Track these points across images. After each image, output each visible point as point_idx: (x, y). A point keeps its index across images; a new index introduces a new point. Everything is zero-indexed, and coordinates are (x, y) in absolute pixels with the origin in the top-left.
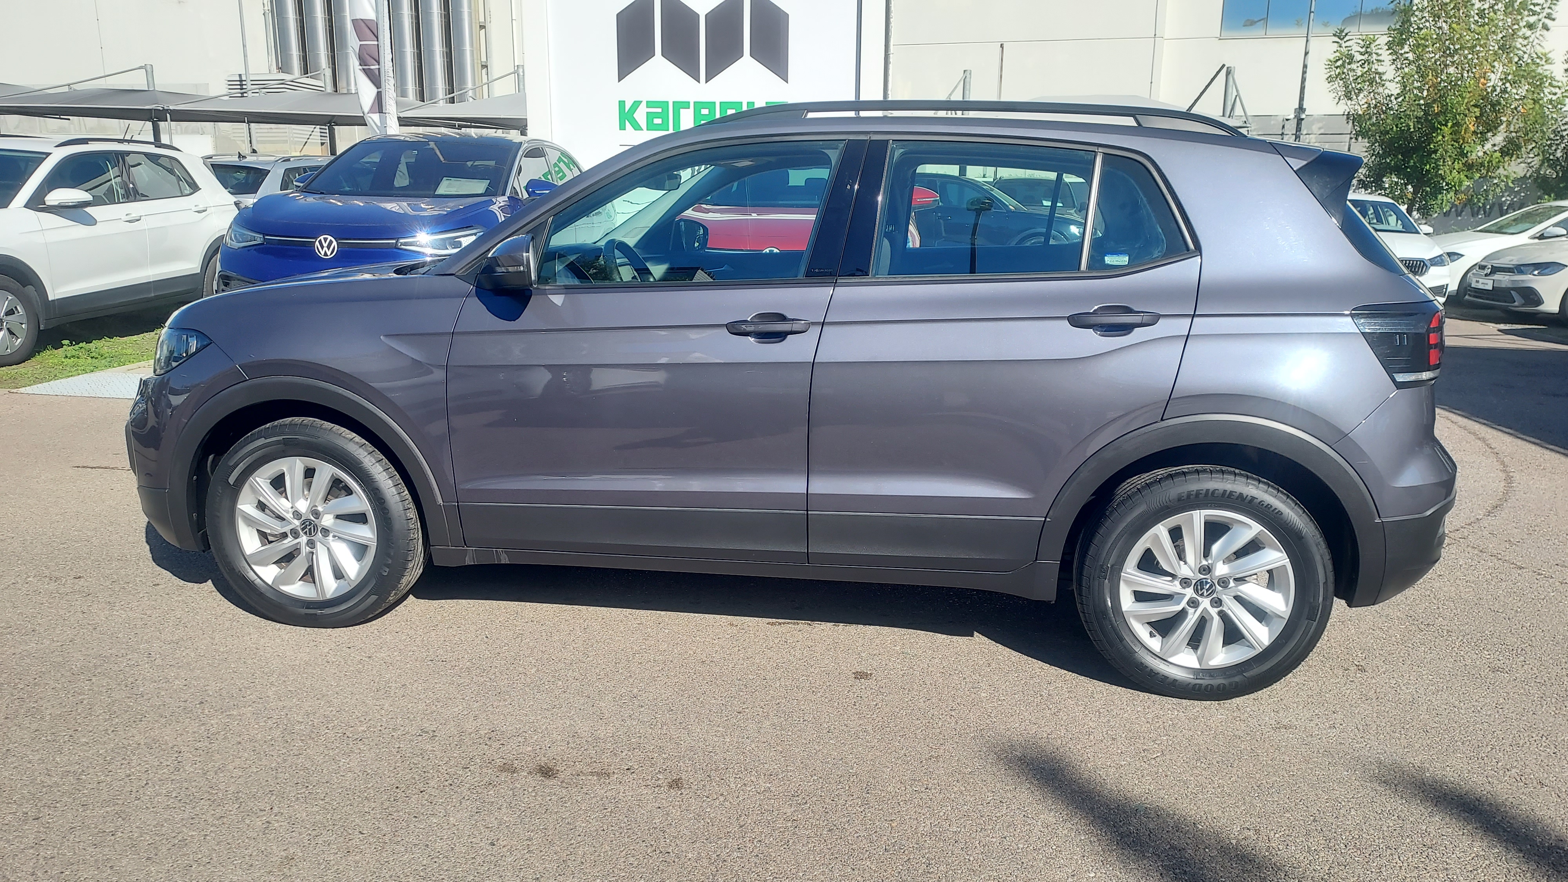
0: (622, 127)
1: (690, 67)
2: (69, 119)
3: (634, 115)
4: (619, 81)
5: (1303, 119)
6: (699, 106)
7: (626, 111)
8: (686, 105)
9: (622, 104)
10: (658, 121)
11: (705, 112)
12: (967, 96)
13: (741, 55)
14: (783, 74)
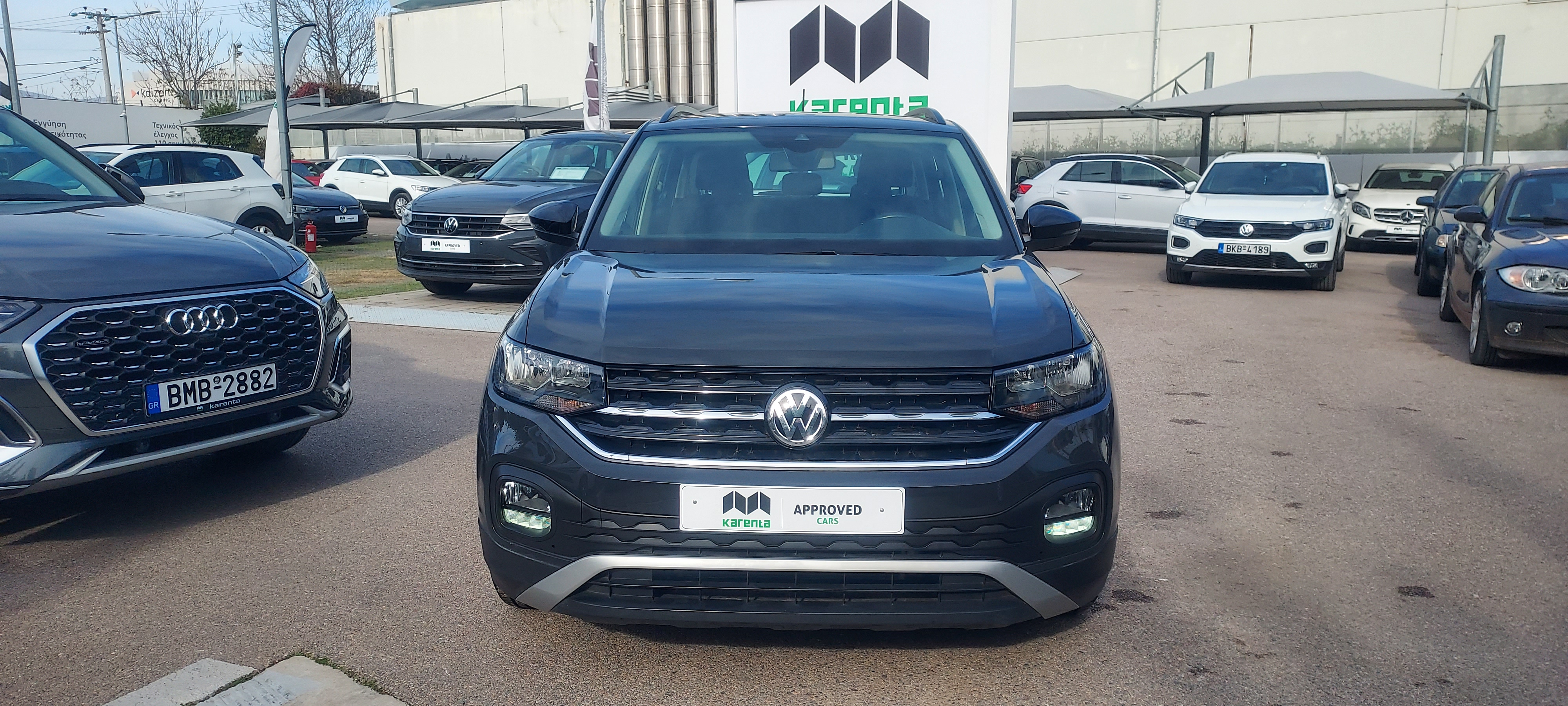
1: (847, 70)
2: (462, 130)
4: (791, 84)
6: (853, 102)
7: (796, 109)
8: (844, 102)
9: (792, 103)
11: (859, 107)
12: (1209, 77)
13: (888, 57)
14: (924, 72)
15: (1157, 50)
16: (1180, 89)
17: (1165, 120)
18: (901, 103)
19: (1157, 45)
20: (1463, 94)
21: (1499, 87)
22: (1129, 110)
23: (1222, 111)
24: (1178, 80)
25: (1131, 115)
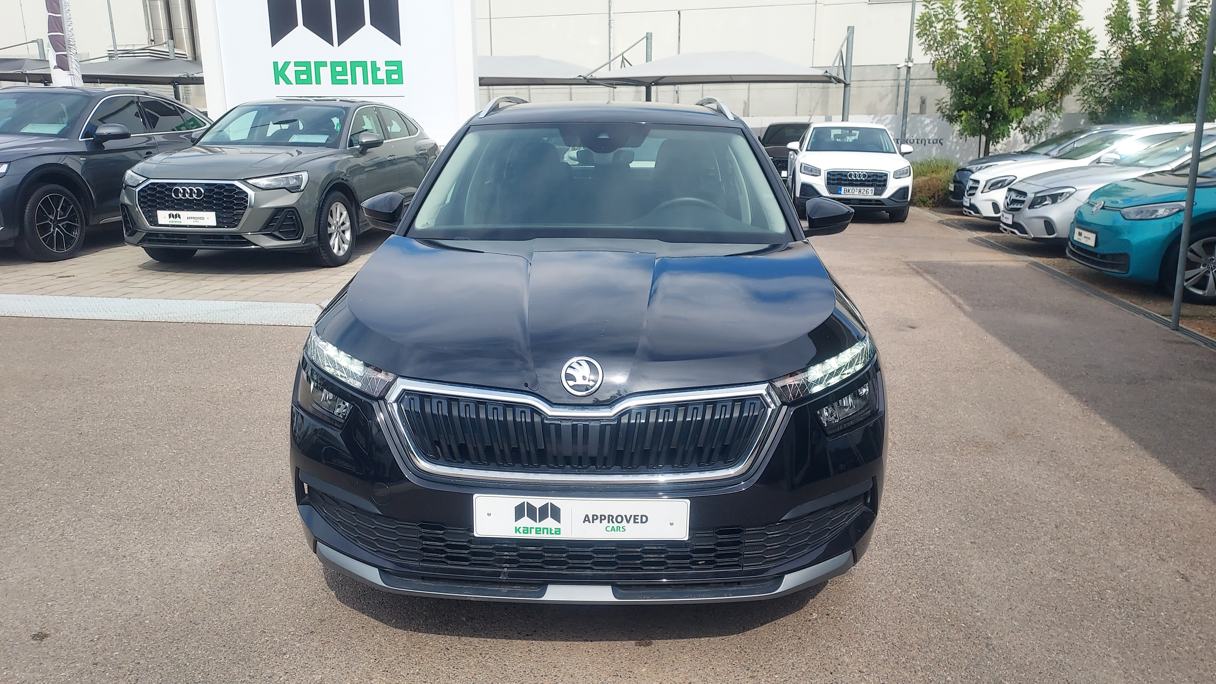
0: (277, 82)
1: (325, 34)
3: (286, 73)
4: (272, 46)
5: (910, 68)
6: (334, 64)
7: (279, 70)
8: (324, 64)
9: (275, 64)
10: (304, 77)
11: (339, 69)
12: (649, 53)
13: (363, 24)
14: (397, 40)
15: (612, 29)
16: (625, 61)
17: (616, 88)
18: (377, 66)
19: (612, 25)
20: (826, 72)
21: (851, 66)
22: (585, 78)
23: (659, 81)
24: (624, 55)
25: (587, 83)
